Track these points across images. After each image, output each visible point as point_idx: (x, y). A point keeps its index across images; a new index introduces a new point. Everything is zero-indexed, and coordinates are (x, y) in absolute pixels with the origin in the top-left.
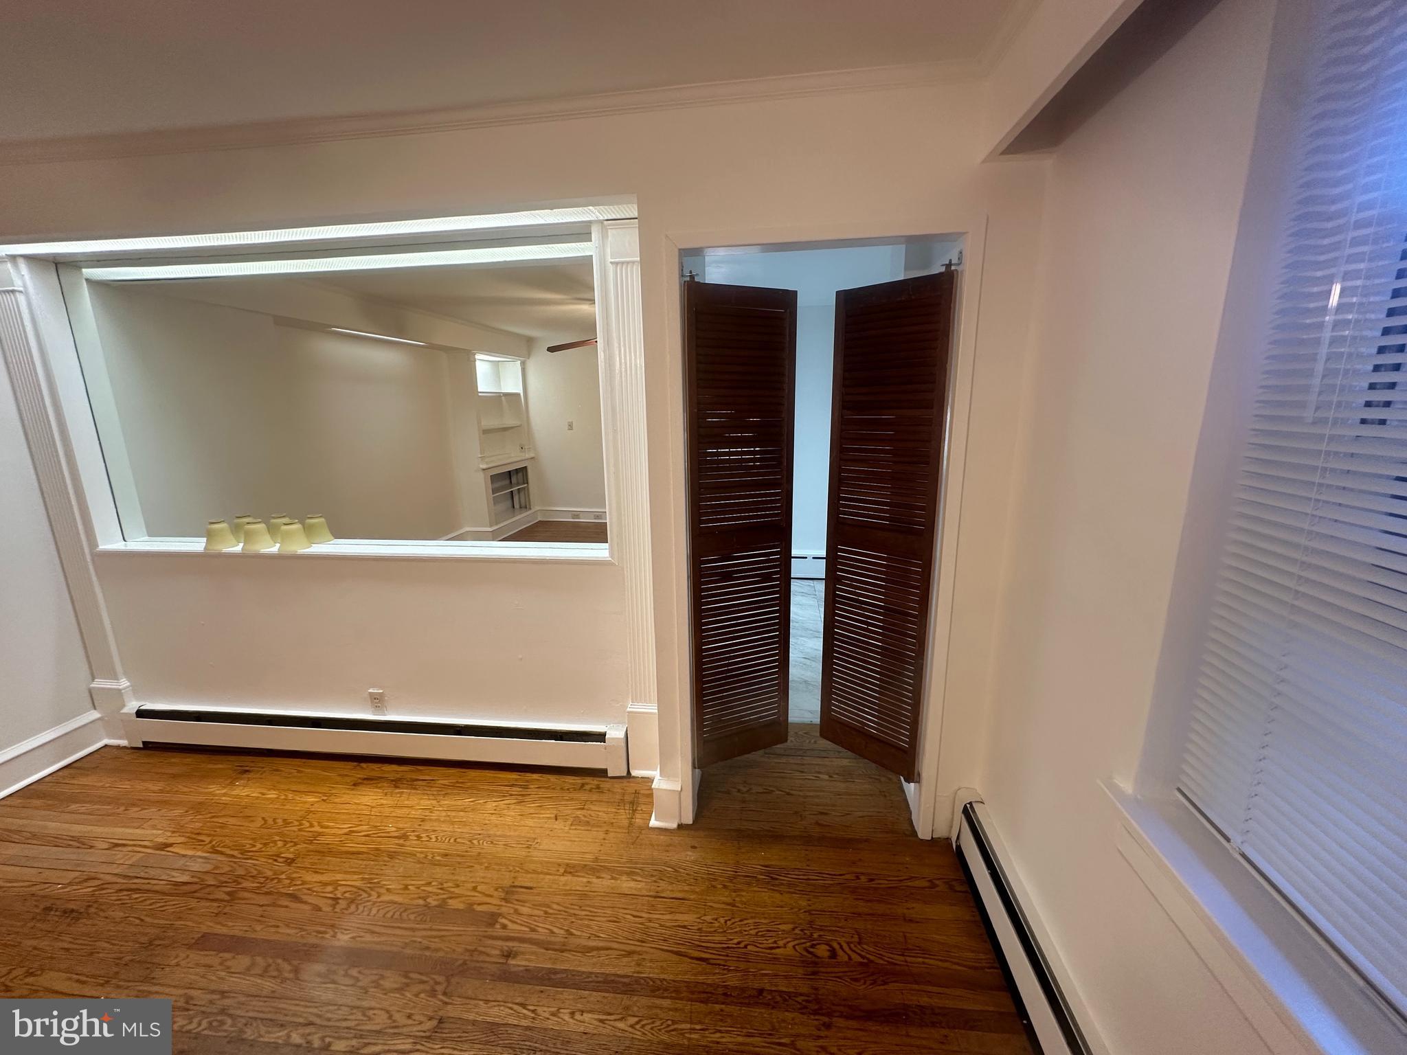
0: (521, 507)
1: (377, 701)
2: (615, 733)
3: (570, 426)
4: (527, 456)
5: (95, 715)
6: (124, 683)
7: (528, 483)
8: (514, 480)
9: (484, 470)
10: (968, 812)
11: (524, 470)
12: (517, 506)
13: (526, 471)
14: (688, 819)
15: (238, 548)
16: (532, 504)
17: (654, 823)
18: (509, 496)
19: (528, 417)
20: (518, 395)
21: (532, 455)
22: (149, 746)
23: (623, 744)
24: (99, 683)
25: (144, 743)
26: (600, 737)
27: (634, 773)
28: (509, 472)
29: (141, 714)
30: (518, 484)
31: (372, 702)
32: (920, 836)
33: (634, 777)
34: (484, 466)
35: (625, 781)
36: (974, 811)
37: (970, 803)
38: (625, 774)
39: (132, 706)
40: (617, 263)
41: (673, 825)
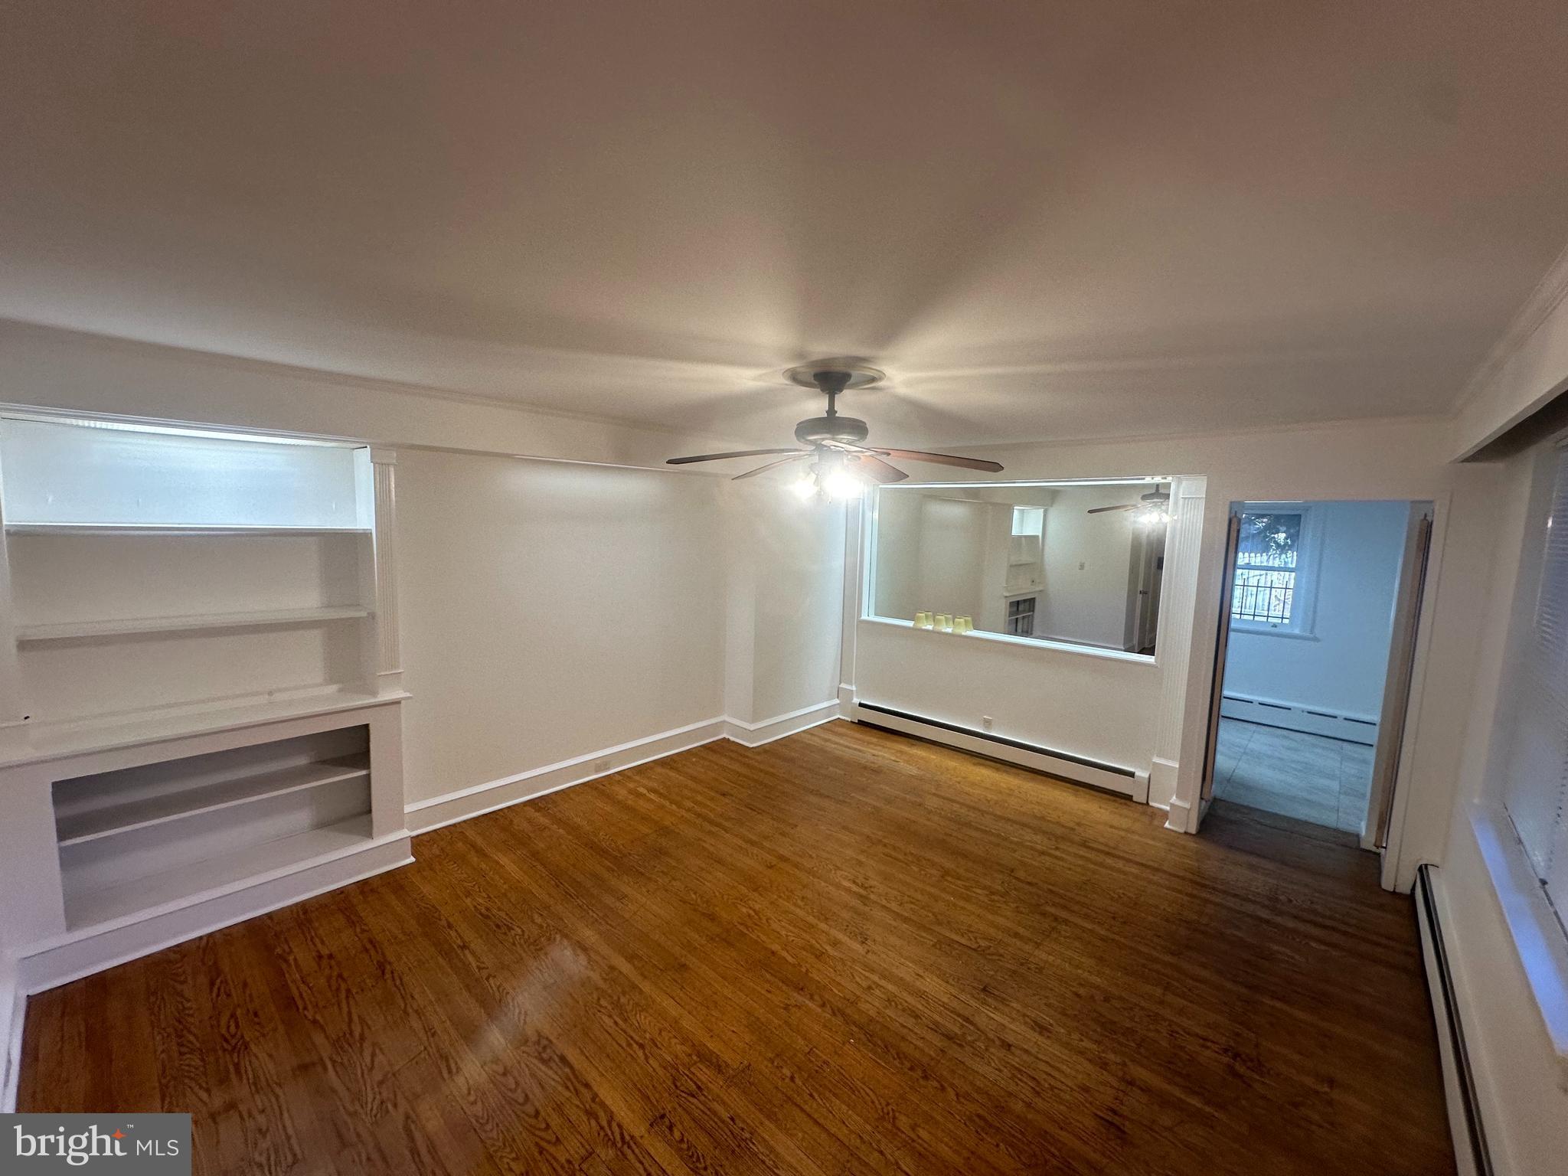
0: (1022, 631)
1: (988, 723)
2: (1141, 774)
3: (1082, 567)
4: (1037, 589)
5: (837, 701)
6: (854, 688)
7: (1033, 611)
8: (1021, 608)
9: (1006, 597)
10: (1423, 870)
11: (1033, 600)
12: (1019, 630)
13: (1034, 602)
14: (1193, 830)
15: (930, 627)
16: (1034, 629)
17: (1167, 825)
18: (1015, 621)
19: (1043, 555)
20: (1038, 536)
21: (1041, 588)
22: (861, 723)
23: (1146, 782)
24: (843, 685)
25: (859, 720)
26: (1132, 775)
27: (1151, 804)
28: (1018, 601)
29: (861, 705)
30: (1024, 612)
31: (984, 724)
32: (1384, 886)
33: (1152, 807)
34: (1008, 595)
35: (1145, 807)
36: (1427, 872)
37: (1426, 865)
38: (1145, 802)
39: (856, 701)
40: (1185, 498)
41: (1182, 830)
